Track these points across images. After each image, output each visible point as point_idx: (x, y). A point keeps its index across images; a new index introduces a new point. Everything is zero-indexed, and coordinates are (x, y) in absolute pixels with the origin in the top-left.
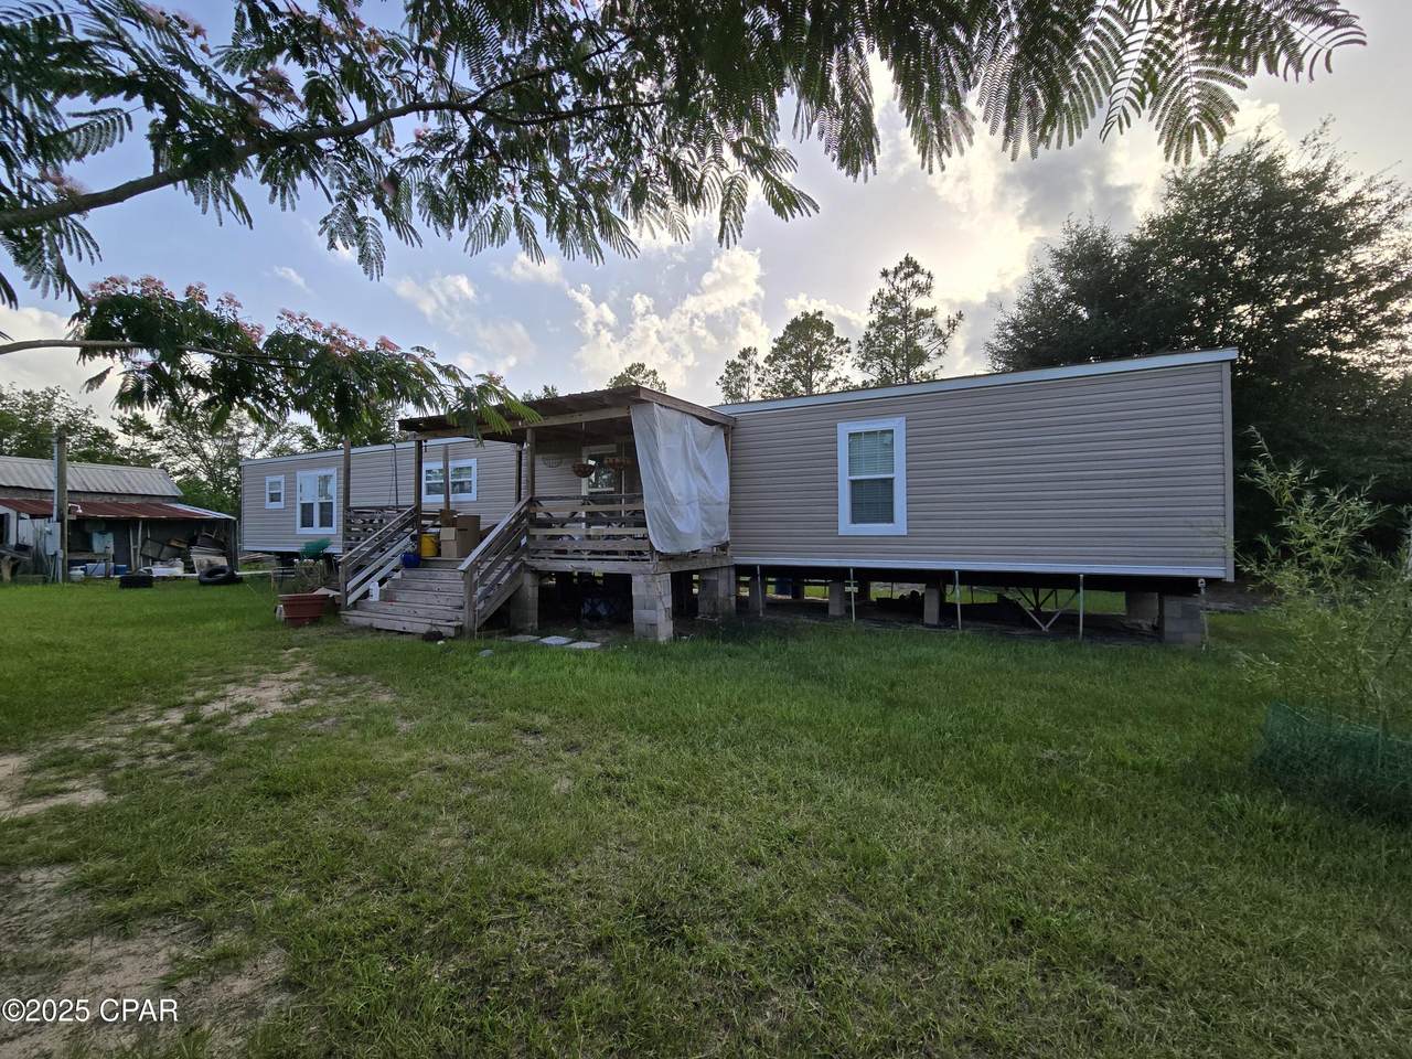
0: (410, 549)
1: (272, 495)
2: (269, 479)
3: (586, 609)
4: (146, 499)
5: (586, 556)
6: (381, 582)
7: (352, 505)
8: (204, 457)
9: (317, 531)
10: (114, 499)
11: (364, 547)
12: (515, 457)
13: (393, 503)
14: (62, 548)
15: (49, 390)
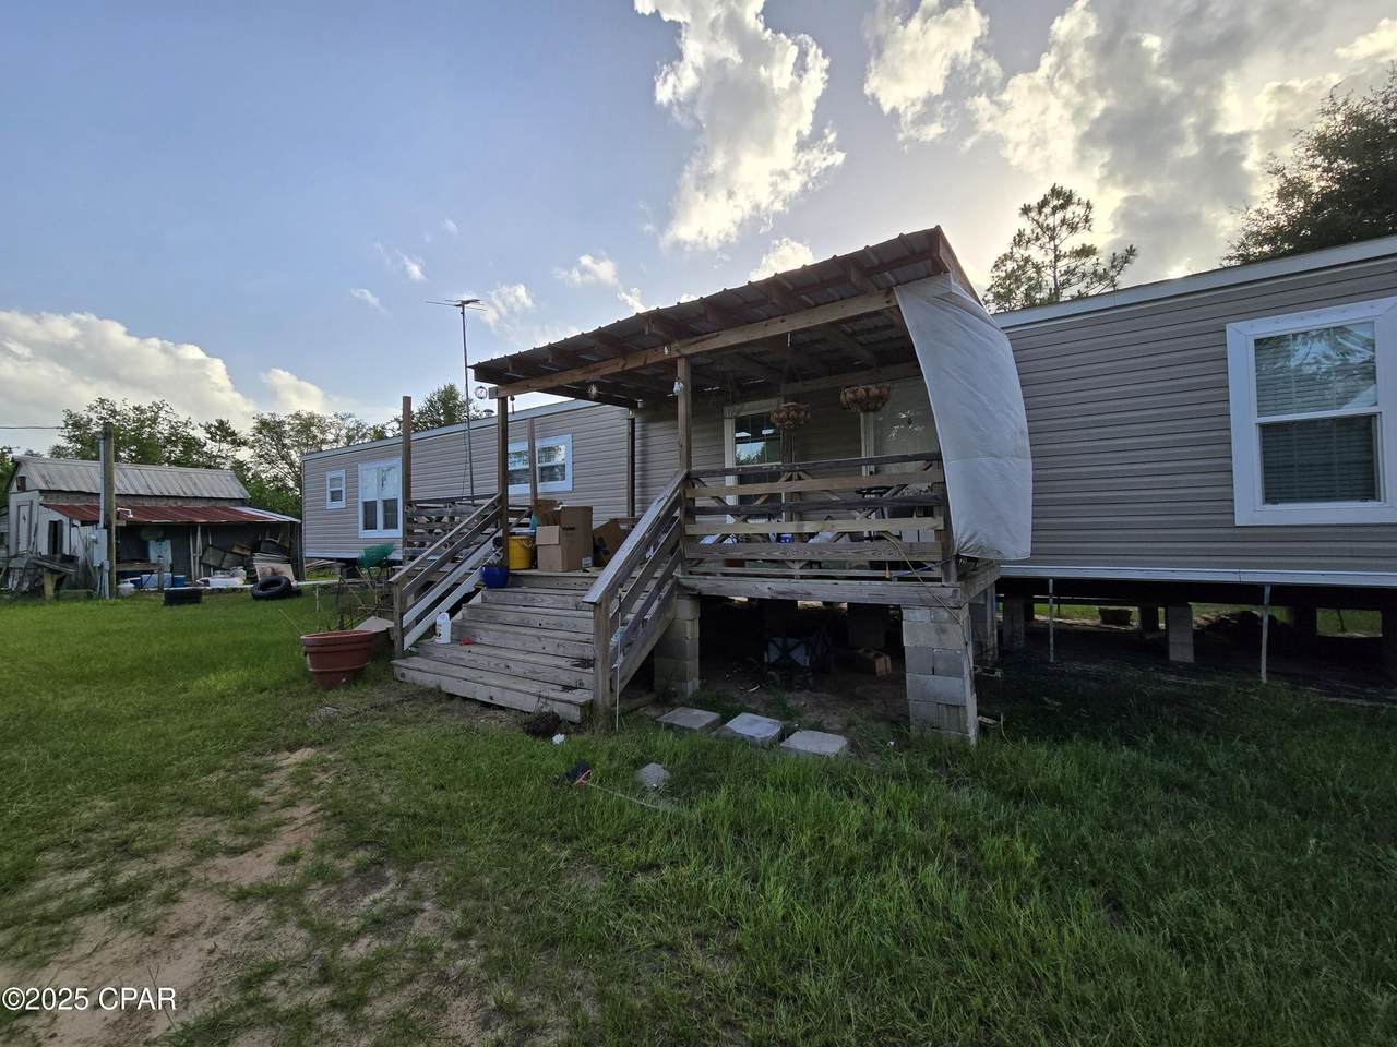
0: (492, 559)
1: (332, 492)
2: (330, 475)
3: (772, 655)
4: (213, 502)
5: (796, 570)
6: (453, 612)
7: (414, 496)
8: (292, 465)
9: (381, 534)
10: (180, 503)
11: (430, 554)
12: (626, 428)
13: (468, 492)
14: (109, 558)
15: (154, 404)
